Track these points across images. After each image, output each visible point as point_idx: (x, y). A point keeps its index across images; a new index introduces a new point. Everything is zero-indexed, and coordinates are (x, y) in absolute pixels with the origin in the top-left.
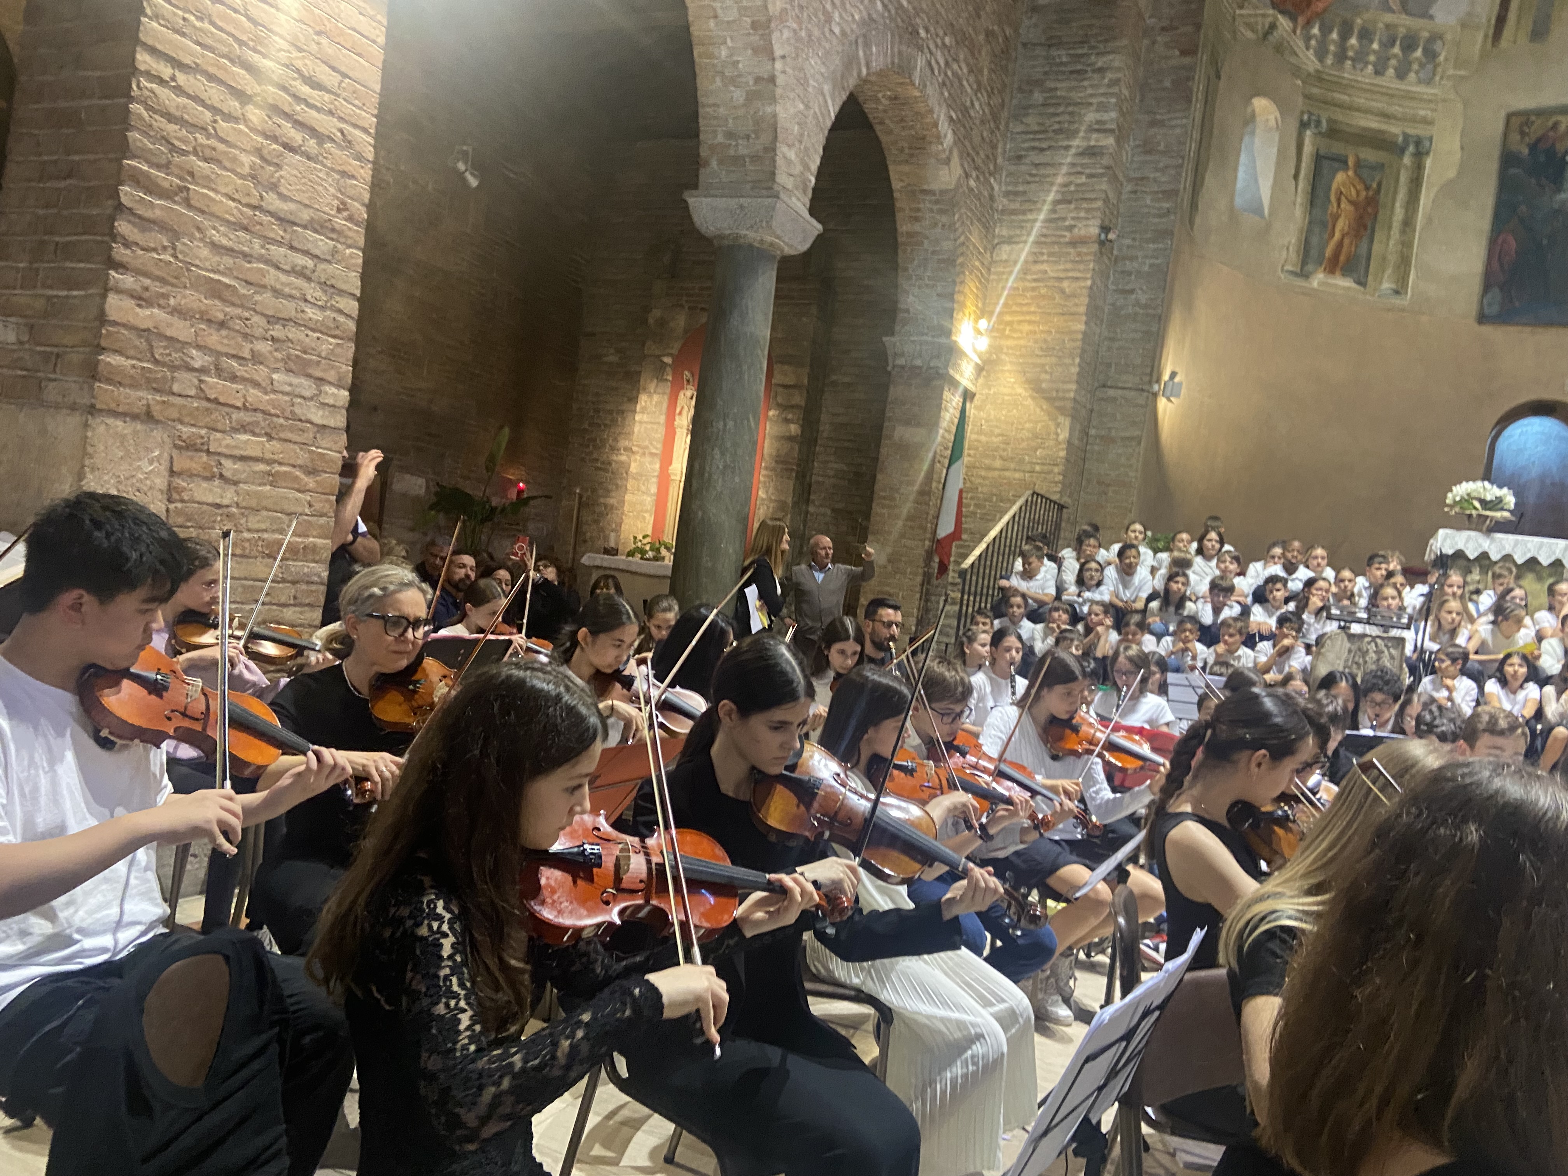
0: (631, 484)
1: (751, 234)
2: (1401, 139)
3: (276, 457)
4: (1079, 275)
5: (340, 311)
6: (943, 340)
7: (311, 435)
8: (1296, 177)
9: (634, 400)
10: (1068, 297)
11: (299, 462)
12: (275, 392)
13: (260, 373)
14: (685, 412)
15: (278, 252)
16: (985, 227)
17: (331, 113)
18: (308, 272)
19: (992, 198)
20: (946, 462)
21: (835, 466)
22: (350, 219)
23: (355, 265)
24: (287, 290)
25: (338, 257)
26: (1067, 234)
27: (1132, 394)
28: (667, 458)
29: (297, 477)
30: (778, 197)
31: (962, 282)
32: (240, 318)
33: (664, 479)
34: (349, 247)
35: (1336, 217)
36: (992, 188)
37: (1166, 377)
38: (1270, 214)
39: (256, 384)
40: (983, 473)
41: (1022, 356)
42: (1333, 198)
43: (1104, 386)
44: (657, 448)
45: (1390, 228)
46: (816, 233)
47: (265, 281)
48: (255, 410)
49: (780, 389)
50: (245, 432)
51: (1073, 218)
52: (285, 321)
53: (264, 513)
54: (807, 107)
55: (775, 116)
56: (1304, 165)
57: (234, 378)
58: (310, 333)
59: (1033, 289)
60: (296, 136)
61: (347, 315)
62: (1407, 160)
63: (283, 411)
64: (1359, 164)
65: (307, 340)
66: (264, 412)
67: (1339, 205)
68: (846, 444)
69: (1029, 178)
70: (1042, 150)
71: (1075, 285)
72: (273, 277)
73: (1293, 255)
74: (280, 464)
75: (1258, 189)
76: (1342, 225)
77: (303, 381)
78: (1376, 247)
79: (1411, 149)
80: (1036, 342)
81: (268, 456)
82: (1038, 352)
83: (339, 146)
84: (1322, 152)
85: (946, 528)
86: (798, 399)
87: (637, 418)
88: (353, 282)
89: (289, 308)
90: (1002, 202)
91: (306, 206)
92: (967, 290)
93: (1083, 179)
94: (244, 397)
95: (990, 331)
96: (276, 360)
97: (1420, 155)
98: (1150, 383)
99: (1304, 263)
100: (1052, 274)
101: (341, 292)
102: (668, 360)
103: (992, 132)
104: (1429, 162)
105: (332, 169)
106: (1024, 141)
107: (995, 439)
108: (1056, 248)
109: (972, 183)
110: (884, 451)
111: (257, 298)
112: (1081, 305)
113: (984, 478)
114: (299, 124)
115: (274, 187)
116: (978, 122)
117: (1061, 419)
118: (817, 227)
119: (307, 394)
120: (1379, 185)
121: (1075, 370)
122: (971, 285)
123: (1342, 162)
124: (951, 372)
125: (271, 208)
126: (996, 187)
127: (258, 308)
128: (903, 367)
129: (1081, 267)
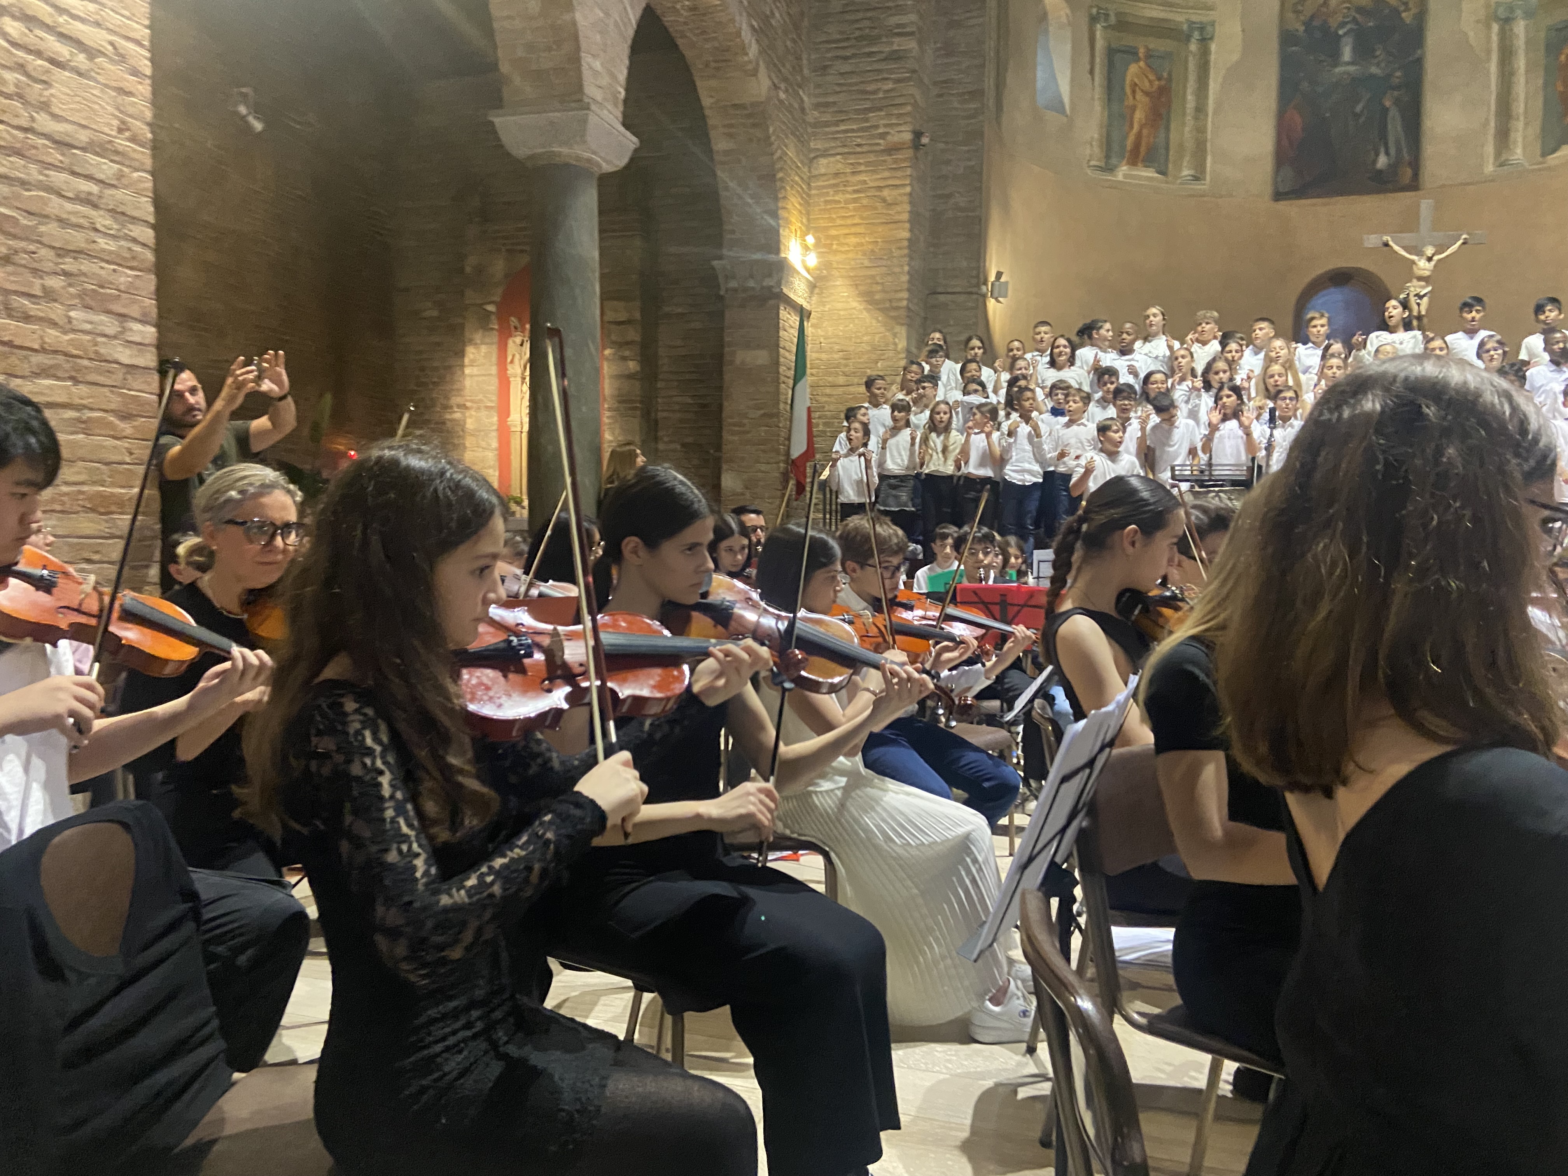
0: (469, 442)
1: (565, 150)
2: (1185, 27)
3: (84, 402)
4: (898, 182)
5: (134, 240)
6: (772, 257)
7: (121, 376)
8: (1092, 72)
9: (461, 354)
10: (889, 205)
11: (113, 406)
12: (74, 331)
13: (56, 311)
14: (516, 360)
15: (59, 178)
16: (799, 140)
17: (98, 24)
18: (94, 199)
19: (803, 110)
20: (791, 382)
21: (679, 399)
22: (133, 139)
23: (145, 189)
24: (74, 220)
25: (125, 181)
26: (881, 141)
27: (961, 298)
28: (504, 410)
29: (111, 423)
30: (588, 109)
31: (785, 198)
32: (26, 252)
33: (504, 432)
34: (137, 170)
35: (1133, 109)
36: (802, 100)
37: (992, 278)
38: (1073, 109)
39: (54, 324)
40: (828, 391)
41: (853, 269)
42: (1128, 90)
43: (935, 293)
44: (492, 400)
45: (1184, 114)
46: (632, 147)
47: (48, 210)
48: (56, 352)
49: (613, 327)
50: (48, 376)
51: (885, 126)
52: (77, 253)
53: (81, 463)
54: (607, 14)
55: (574, 23)
56: (1098, 60)
57: (27, 318)
58: (106, 266)
59: (855, 200)
60: (63, 51)
61: (144, 245)
62: (1193, 47)
63: (85, 351)
64: (1149, 56)
65: (103, 272)
66: (66, 354)
67: (1134, 98)
68: (688, 377)
69: (838, 89)
70: (846, 58)
71: (896, 192)
72: (55, 206)
73: (1097, 150)
74: (91, 409)
75: (1057, 85)
76: (1139, 115)
77: (103, 318)
78: (1173, 136)
79: (1196, 35)
80: (864, 254)
81: (77, 401)
82: (867, 263)
83: (111, 60)
84: (1113, 46)
85: (798, 448)
86: (633, 335)
87: (467, 371)
88: (146, 209)
89: (78, 239)
90: (813, 115)
91: (84, 127)
92: (789, 206)
93: (890, 85)
94: (42, 337)
95: (817, 245)
96: (73, 296)
97: (1205, 41)
98: (978, 286)
99: (1108, 157)
100: (872, 184)
101: (134, 220)
102: (491, 308)
103: (794, 41)
104: (1213, 47)
105: (106, 86)
106: (829, 50)
107: (836, 356)
108: (872, 158)
109: (782, 96)
110: (727, 377)
111: (42, 229)
112: (903, 212)
113: (829, 396)
114: (64, 37)
115: (44, 106)
116: (780, 31)
117: (898, 329)
118: (631, 141)
119: (111, 331)
120: (1170, 74)
121: (905, 278)
122: (793, 199)
123: (1132, 53)
124: (785, 290)
125: (45, 130)
126: (805, 99)
127: (45, 240)
128: (735, 290)
129: (899, 174)
